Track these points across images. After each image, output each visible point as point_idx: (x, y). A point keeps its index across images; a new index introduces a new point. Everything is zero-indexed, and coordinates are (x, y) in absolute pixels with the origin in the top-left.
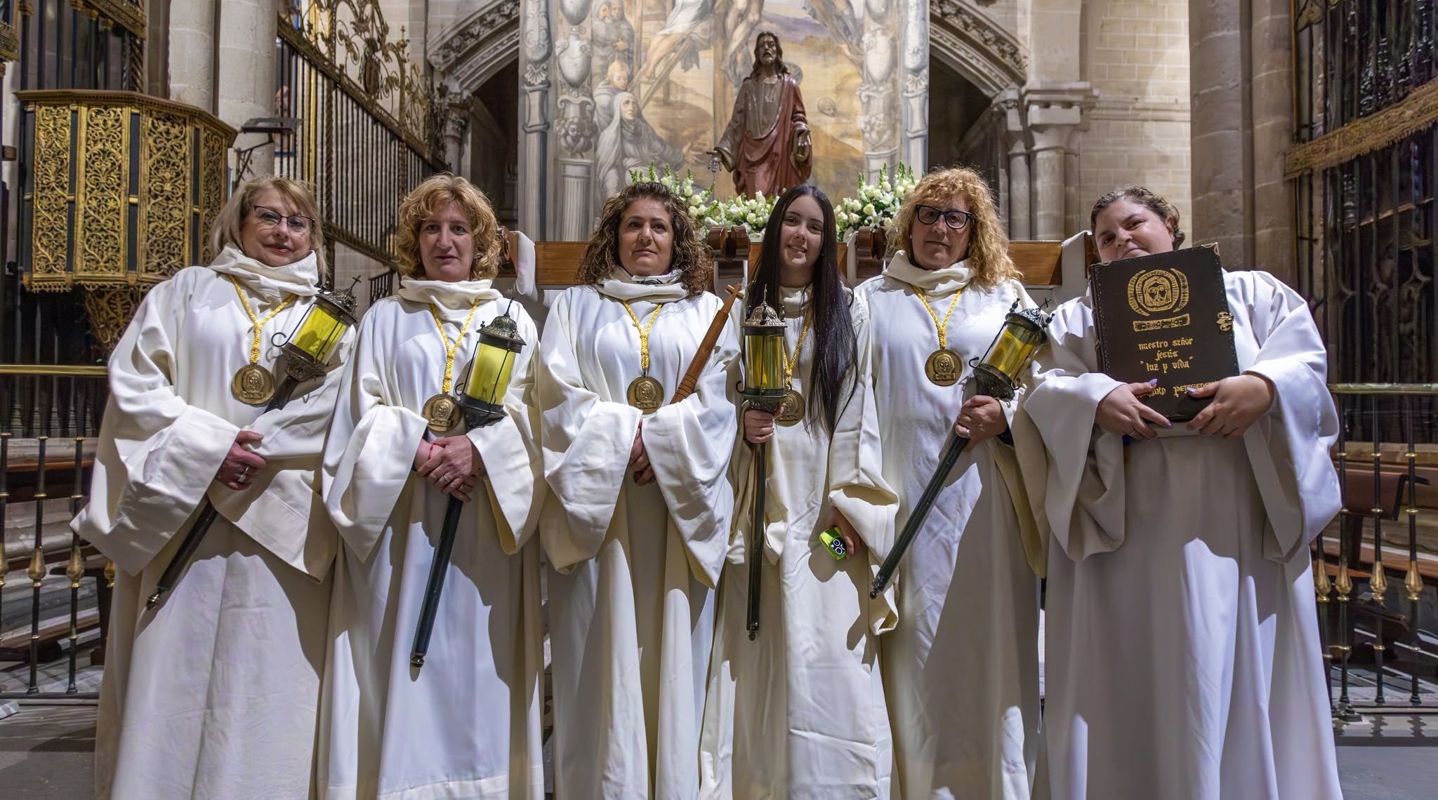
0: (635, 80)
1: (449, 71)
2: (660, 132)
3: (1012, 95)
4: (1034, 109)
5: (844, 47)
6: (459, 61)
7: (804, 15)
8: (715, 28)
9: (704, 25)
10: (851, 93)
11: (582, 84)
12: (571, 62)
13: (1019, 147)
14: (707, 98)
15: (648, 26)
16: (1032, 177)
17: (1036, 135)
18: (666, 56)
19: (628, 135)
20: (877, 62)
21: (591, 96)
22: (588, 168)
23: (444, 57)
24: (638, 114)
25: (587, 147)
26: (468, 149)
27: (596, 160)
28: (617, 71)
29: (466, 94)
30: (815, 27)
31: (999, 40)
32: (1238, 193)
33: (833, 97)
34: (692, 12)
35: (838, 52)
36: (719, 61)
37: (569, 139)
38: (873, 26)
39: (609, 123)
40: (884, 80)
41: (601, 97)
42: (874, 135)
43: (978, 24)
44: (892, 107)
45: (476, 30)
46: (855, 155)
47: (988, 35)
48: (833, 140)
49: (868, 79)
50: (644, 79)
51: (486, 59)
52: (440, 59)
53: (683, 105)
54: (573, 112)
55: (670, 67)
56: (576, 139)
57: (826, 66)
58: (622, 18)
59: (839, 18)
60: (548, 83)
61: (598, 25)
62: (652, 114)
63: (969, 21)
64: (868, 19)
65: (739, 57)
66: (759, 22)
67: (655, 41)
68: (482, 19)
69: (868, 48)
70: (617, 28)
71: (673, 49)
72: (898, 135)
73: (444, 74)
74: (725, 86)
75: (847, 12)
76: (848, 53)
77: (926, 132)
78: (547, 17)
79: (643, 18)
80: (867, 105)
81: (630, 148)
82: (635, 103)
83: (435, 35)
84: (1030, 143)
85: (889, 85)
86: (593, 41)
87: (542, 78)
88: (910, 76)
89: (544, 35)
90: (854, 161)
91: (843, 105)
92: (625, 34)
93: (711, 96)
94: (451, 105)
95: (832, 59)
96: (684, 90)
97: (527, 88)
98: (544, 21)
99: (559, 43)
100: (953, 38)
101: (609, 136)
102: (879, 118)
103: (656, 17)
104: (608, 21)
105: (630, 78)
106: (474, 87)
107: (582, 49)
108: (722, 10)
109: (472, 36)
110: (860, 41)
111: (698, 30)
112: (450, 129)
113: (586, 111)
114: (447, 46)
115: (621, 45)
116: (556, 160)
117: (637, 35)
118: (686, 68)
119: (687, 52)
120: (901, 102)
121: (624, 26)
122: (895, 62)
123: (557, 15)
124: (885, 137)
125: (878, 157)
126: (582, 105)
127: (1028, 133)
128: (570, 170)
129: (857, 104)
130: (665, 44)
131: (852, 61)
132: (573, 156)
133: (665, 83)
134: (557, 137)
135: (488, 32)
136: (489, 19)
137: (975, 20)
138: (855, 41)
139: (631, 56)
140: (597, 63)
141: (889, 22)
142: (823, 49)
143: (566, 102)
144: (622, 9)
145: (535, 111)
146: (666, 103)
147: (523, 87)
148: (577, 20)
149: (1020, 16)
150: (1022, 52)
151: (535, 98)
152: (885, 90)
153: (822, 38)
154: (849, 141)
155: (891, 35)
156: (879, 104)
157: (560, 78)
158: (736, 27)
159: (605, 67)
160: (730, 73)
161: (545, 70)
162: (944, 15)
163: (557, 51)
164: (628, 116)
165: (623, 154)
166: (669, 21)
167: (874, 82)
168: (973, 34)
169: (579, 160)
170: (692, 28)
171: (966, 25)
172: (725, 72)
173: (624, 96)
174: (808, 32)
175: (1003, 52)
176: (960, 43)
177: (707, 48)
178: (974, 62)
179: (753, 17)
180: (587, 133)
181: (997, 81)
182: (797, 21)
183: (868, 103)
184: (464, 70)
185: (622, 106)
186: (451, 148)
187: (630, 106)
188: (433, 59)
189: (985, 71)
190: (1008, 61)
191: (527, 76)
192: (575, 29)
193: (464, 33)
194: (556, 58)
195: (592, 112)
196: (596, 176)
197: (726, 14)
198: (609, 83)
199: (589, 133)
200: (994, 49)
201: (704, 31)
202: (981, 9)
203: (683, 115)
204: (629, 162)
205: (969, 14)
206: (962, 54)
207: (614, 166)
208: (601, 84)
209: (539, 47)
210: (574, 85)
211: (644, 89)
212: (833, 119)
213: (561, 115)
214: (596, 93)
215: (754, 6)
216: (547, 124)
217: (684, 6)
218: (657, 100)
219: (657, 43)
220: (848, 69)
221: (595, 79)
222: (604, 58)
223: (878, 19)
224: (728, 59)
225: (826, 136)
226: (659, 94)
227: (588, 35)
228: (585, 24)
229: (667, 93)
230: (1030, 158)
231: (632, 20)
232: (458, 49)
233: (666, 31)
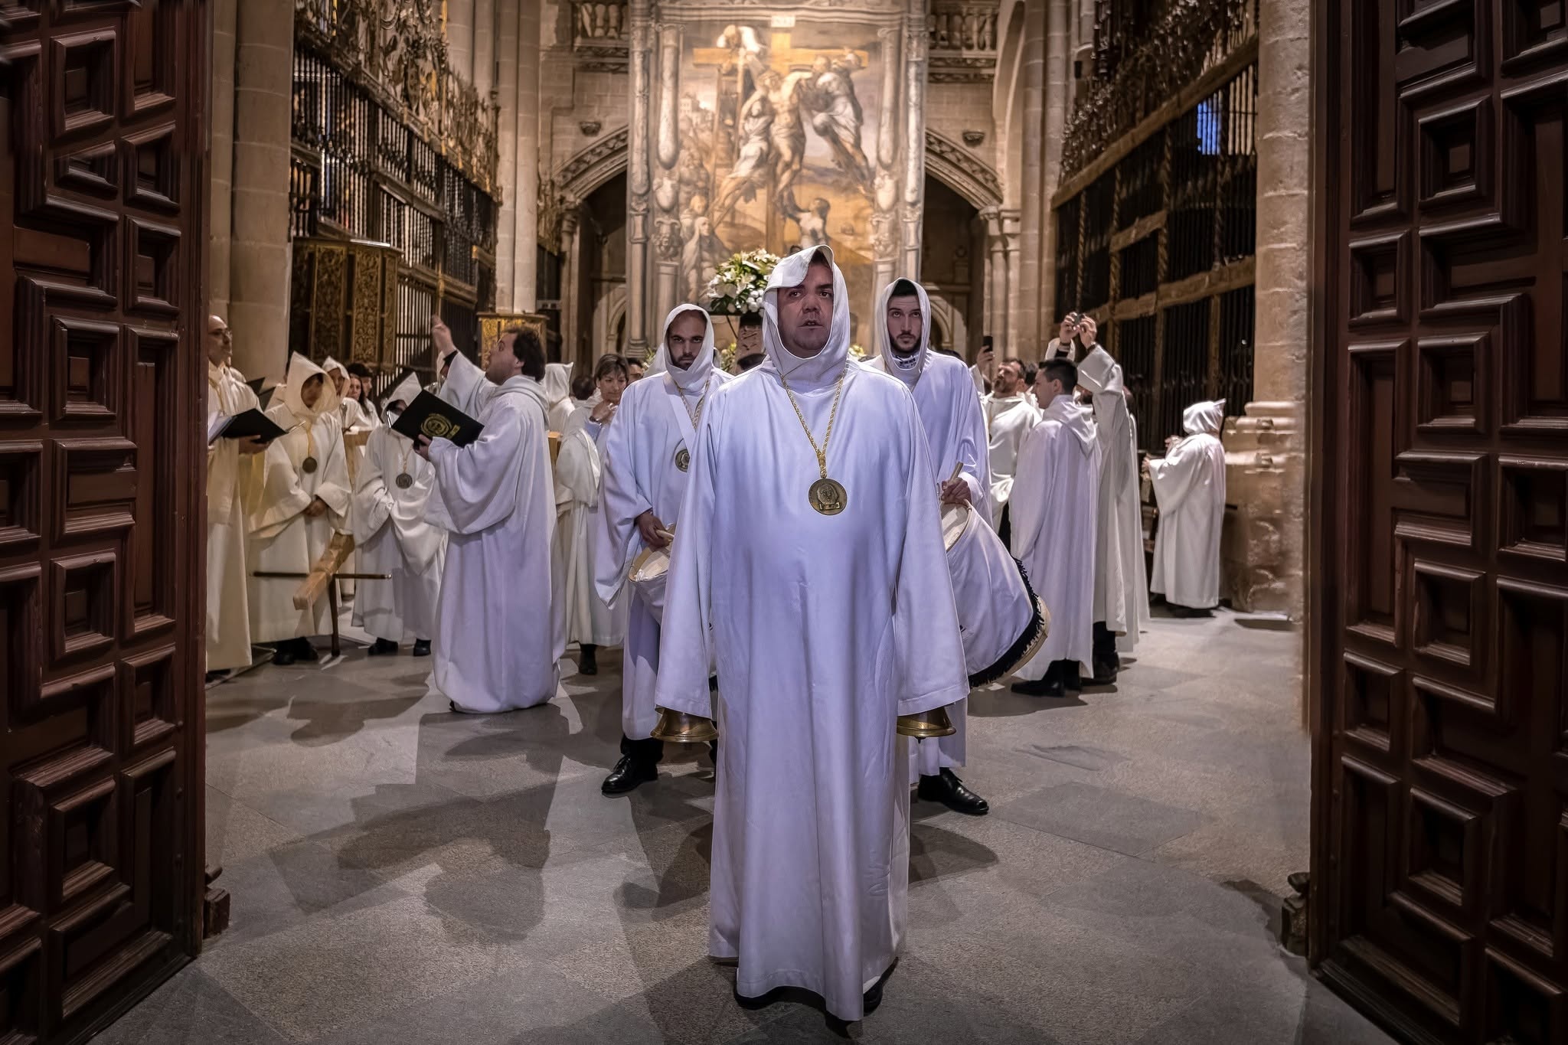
0: (710, 208)
1: (567, 185)
2: (728, 245)
3: (992, 209)
4: (1007, 222)
5: (861, 188)
6: (574, 179)
7: (832, 165)
8: (768, 174)
9: (760, 171)
10: (865, 219)
11: (673, 210)
12: (664, 194)
13: (998, 246)
14: (761, 222)
15: (720, 171)
16: (1007, 268)
17: (1010, 240)
18: (733, 192)
19: (705, 246)
20: (885, 197)
21: (678, 219)
22: (676, 268)
23: (564, 177)
24: (712, 232)
25: (676, 254)
26: (577, 238)
27: (682, 263)
28: (697, 202)
29: (578, 201)
30: (839, 174)
31: (983, 171)
32: (1034, 341)
33: (852, 222)
34: (752, 162)
35: (856, 191)
36: (771, 196)
37: (663, 248)
38: (883, 172)
39: (691, 238)
40: (889, 210)
41: (686, 220)
42: (881, 248)
43: (967, 159)
44: (895, 229)
45: (588, 158)
46: (867, 262)
47: (975, 167)
48: (851, 251)
49: (878, 209)
50: (717, 208)
51: (595, 177)
52: (561, 178)
53: (745, 227)
54: (665, 230)
55: (735, 200)
56: (667, 248)
57: (847, 201)
58: (701, 166)
59: (858, 167)
60: (648, 210)
61: (684, 170)
62: (722, 232)
63: (961, 157)
64: (879, 168)
65: (785, 194)
66: (800, 170)
67: (725, 183)
68: (593, 151)
69: (879, 188)
70: (698, 173)
71: (737, 187)
72: (898, 249)
73: (562, 188)
74: (774, 214)
75: (863, 164)
76: (863, 192)
77: (919, 246)
78: (648, 163)
79: (716, 166)
80: (877, 228)
81: (706, 255)
82: (710, 225)
83: (558, 162)
84: (1006, 245)
85: (893, 213)
86: (680, 181)
87: (644, 206)
88: (909, 207)
89: (645, 177)
90: (866, 266)
91: (859, 227)
92: (703, 176)
93: (764, 220)
94: (568, 210)
95: (852, 196)
96: (745, 216)
97: (633, 213)
98: (645, 167)
99: (656, 182)
100: (950, 167)
101: (691, 247)
102: (885, 236)
103: (726, 166)
104: (692, 167)
105: (706, 207)
106: (584, 196)
107: (673, 186)
108: (773, 161)
109: (585, 162)
110: (872, 183)
111: (756, 175)
112: (565, 225)
113: (675, 230)
114: (567, 170)
115: (700, 184)
116: (653, 262)
117: (712, 178)
118: (747, 201)
119: (748, 189)
120: (902, 226)
121: (702, 172)
122: (898, 197)
123: (655, 162)
124: (889, 249)
125: (884, 263)
126: (672, 225)
127: (1004, 238)
128: (664, 269)
129: (869, 227)
130: (733, 184)
131: (866, 197)
132: (665, 259)
133: (732, 211)
134: (653, 246)
135: (597, 159)
136: (598, 150)
137: (965, 156)
138: (869, 183)
139: (708, 191)
140: (683, 196)
141: (895, 170)
142: (845, 189)
143: (661, 223)
144: (701, 160)
145: (639, 229)
146: (732, 225)
147: (629, 212)
148: (669, 166)
149: (999, 154)
150: (999, 181)
151: (639, 220)
152: (890, 216)
153: (844, 181)
154: (863, 253)
155: (895, 178)
156: (885, 226)
157: (656, 206)
158: (783, 172)
159: (689, 200)
160: (779, 204)
161: (646, 201)
162: (942, 152)
163: (654, 187)
164: (705, 233)
165: (701, 259)
166: (735, 169)
167: (883, 212)
168: (964, 165)
169: (670, 263)
170: (752, 173)
171: (959, 160)
172: (774, 204)
173: (702, 220)
174: (835, 177)
175: (987, 180)
176: (954, 170)
177: (762, 187)
178: (965, 184)
179: (796, 166)
180: (675, 244)
181: (982, 198)
182: (827, 170)
183: (878, 226)
184: (578, 184)
185: (701, 226)
186: (566, 239)
187: (706, 226)
188: (556, 179)
189: (973, 191)
190: (990, 185)
191: (633, 204)
192: (667, 172)
193: (579, 161)
194: (654, 192)
195: (679, 230)
196: (682, 272)
197: (776, 164)
198: (692, 210)
199: (677, 244)
200: (980, 177)
201: (760, 175)
202: (970, 149)
203: (743, 233)
204: (705, 264)
205: (961, 153)
206: (957, 178)
207: (695, 267)
208: (686, 211)
209: (642, 185)
210: (667, 211)
211: (717, 215)
212: (851, 238)
213: (657, 231)
214: (682, 216)
215: (797, 159)
216: (647, 238)
217: (746, 158)
218: (726, 223)
219: (726, 184)
220: (863, 202)
221: (682, 208)
222: (688, 193)
223: (887, 167)
224: (777, 194)
225: (846, 249)
226: (728, 219)
227: (676, 177)
228: (675, 169)
229: (733, 217)
230: (1006, 254)
231: (709, 167)
232: (574, 172)
233: (733, 175)
